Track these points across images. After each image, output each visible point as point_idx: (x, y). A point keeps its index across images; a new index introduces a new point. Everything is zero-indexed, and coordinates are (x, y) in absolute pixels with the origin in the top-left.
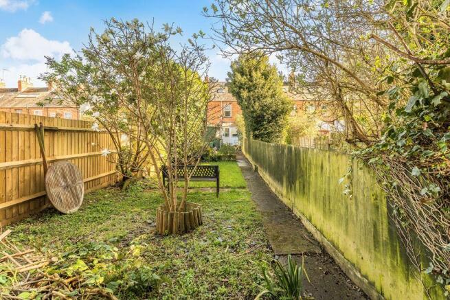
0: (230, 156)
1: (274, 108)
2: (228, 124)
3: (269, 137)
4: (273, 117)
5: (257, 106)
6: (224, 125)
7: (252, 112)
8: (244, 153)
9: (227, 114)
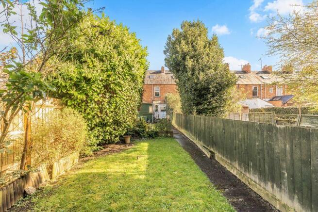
0: (167, 132)
1: (218, 80)
2: (158, 102)
3: (213, 112)
4: (218, 91)
5: (202, 76)
6: (154, 102)
7: (196, 84)
8: (176, 127)
9: (157, 94)
